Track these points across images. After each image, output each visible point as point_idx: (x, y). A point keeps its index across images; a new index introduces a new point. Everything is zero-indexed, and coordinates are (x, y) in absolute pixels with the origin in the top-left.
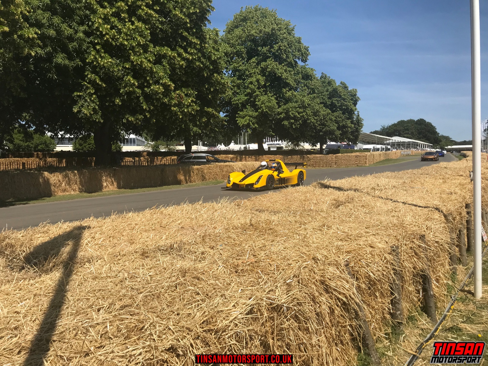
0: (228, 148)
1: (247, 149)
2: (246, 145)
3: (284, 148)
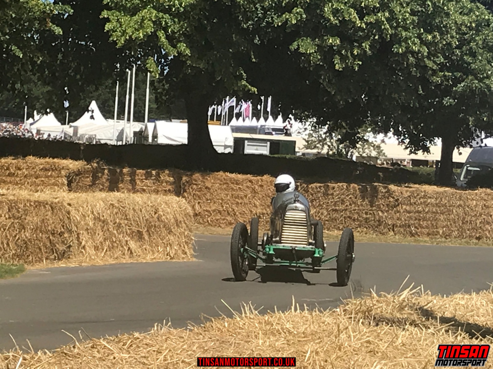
0: (70, 131)
1: (148, 141)
2: (145, 124)
3: (303, 147)
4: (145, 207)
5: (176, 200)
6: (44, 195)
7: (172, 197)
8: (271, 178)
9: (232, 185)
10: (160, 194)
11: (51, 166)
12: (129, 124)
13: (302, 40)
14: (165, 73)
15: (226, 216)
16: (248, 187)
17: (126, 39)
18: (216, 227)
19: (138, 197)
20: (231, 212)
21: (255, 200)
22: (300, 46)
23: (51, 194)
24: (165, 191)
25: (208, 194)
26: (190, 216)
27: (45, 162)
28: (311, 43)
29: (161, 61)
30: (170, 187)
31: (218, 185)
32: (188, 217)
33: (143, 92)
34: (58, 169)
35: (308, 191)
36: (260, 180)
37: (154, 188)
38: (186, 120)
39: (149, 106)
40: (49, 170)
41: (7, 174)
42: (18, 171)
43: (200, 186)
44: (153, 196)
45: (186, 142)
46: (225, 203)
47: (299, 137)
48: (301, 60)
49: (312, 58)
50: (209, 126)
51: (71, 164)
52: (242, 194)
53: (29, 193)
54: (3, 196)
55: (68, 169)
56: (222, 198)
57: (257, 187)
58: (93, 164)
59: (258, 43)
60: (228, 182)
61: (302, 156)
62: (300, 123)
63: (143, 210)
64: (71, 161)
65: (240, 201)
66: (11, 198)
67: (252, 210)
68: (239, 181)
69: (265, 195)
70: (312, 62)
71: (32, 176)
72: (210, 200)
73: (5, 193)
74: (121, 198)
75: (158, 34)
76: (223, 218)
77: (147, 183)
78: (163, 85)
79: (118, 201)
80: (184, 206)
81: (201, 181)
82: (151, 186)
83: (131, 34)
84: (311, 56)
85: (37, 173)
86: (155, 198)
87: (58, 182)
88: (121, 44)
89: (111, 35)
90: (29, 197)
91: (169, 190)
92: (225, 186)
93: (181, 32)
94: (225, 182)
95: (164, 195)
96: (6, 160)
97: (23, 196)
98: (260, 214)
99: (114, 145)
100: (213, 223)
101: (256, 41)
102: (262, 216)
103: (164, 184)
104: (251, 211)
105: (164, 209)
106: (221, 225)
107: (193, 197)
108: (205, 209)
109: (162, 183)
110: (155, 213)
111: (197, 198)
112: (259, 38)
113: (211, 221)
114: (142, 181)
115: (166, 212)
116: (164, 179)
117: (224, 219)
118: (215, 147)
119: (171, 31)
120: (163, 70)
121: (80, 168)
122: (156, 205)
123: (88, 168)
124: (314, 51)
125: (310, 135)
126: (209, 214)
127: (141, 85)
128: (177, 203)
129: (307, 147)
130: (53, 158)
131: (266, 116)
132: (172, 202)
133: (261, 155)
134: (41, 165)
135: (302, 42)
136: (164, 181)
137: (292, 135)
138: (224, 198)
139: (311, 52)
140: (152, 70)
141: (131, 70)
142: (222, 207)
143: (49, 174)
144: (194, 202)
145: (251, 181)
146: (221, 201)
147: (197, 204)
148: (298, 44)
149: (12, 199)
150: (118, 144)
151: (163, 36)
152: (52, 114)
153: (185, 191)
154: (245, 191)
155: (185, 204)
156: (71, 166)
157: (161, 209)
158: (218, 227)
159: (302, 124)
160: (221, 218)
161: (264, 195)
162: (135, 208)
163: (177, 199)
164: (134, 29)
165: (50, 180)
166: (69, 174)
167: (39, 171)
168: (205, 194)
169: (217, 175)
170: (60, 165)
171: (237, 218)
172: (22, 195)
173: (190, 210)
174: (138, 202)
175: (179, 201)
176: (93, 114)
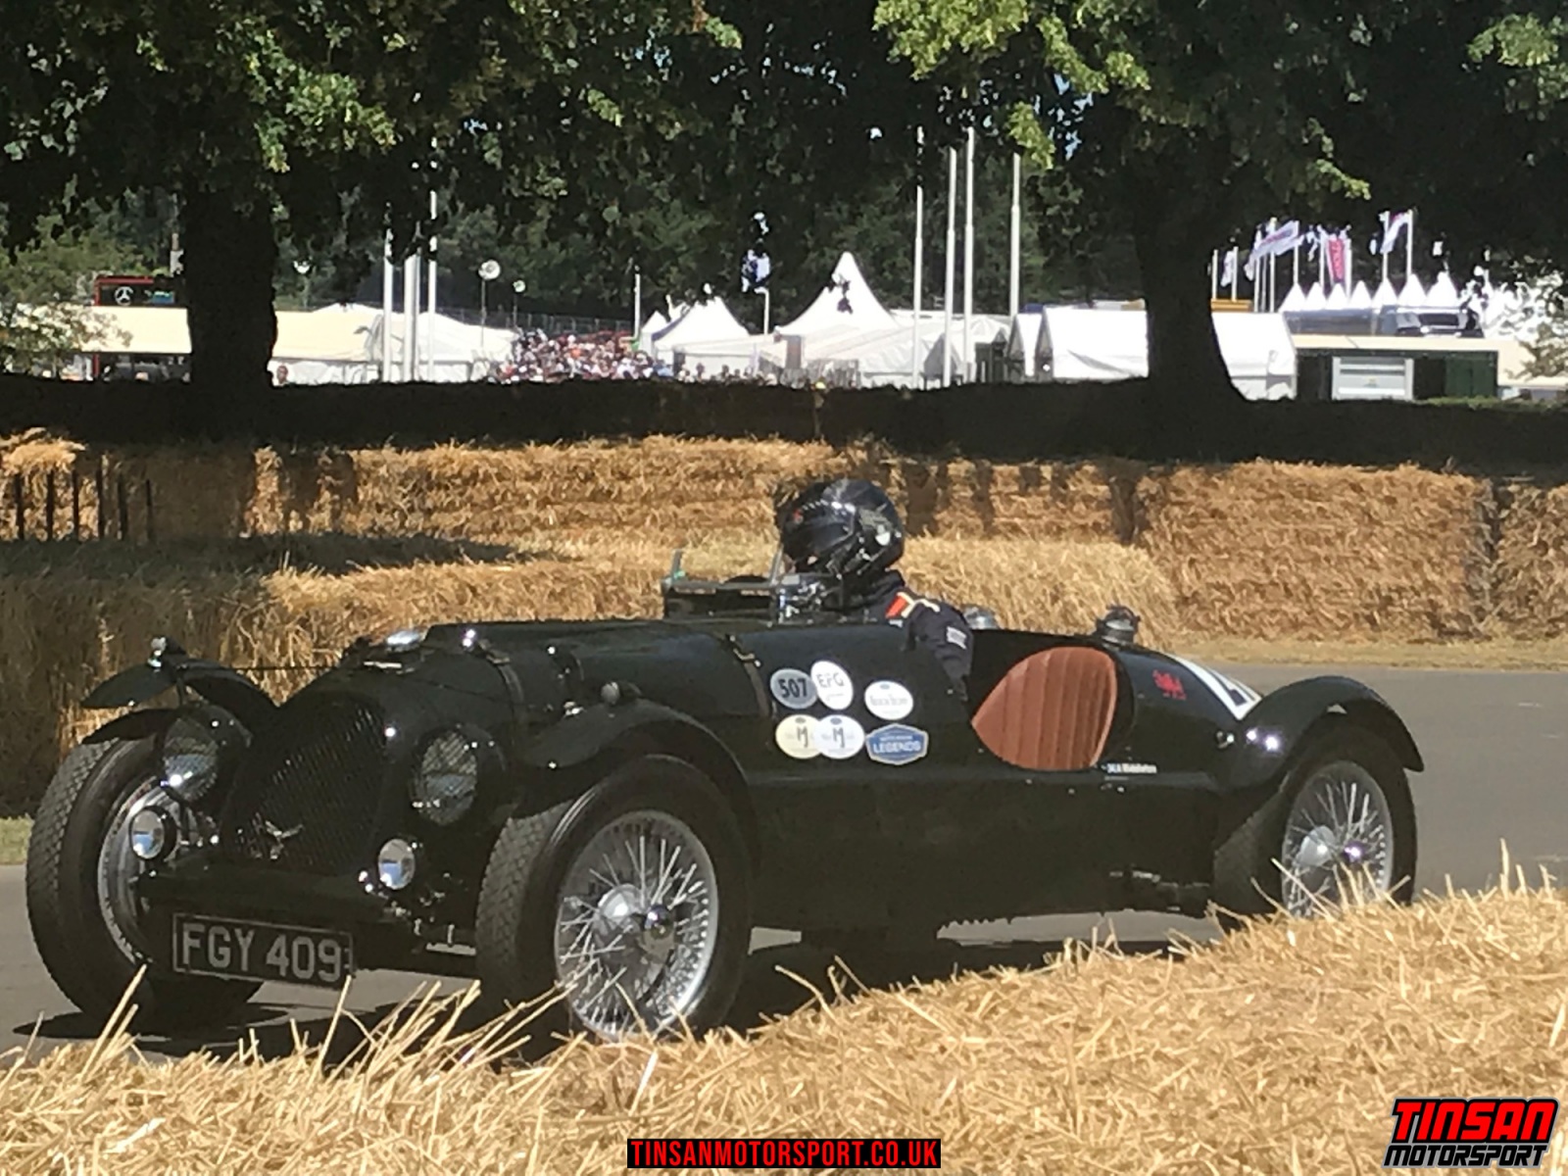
0: (778, 353)
1: (1021, 371)
2: (1011, 318)
3: (1523, 368)
4: (1022, 581)
5: (1118, 555)
6: (705, 555)
7: (1106, 546)
8: (1422, 473)
9: (1296, 500)
10: (1067, 539)
11: (723, 464)
12: (961, 322)
13: (1508, 23)
14: (1069, 155)
15: (1280, 602)
16: (1346, 506)
17: (943, 50)
18: (1250, 637)
19: (997, 549)
20: (1296, 587)
21: (1374, 546)
22: (1503, 45)
23: (725, 551)
24: (1083, 527)
25: (1221, 535)
26: (1164, 604)
27: (704, 452)
28: (1539, 33)
29: (1055, 115)
30: (1096, 516)
31: (1251, 502)
32: (1159, 609)
33: (1002, 216)
34: (744, 474)
35: (1544, 511)
36: (1386, 482)
37: (1045, 519)
38: (1142, 302)
39: (1022, 260)
40: (716, 477)
41: (588, 494)
42: (623, 483)
43: (1192, 510)
44: (1045, 546)
45: (1142, 370)
46: (1276, 558)
47: (1506, 338)
48: (1506, 90)
49: (1541, 81)
50: (1215, 316)
51: (783, 453)
52: (1329, 528)
53: (659, 551)
54: (580, 564)
55: (775, 472)
56: (1265, 545)
57: (1376, 506)
58: (851, 452)
59: (1363, 41)
60: (1283, 492)
61: (1520, 400)
62: (1510, 294)
63: (1015, 591)
64: (783, 446)
65: (1322, 552)
66: (604, 567)
67: (1365, 580)
68: (1317, 487)
69: (1405, 527)
70: (1542, 94)
71: (664, 496)
72: (1226, 550)
73: (584, 554)
74: (943, 554)
75: (1042, 29)
76: (1269, 607)
77: (1023, 504)
78: (1065, 192)
79: (935, 564)
80: (1144, 574)
81: (1197, 493)
82: (1037, 513)
83: (957, 31)
84: (1539, 75)
85: (680, 487)
86: (1050, 551)
87: (745, 515)
88: (928, 65)
89: (896, 39)
90: (657, 562)
91: (1096, 525)
92: (1273, 505)
93: (1116, 18)
94: (1272, 491)
95: (1078, 541)
96: (583, 451)
97: (641, 562)
98: (1390, 590)
99: (918, 390)
100: (1238, 625)
101: (1356, 35)
102: (1395, 596)
103: (1080, 507)
104: (1360, 582)
105: (1083, 585)
106: (1264, 630)
107: (1173, 543)
108: (1211, 580)
109: (1073, 502)
110: (1055, 599)
111: (1186, 547)
112: (1366, 24)
113: (1232, 619)
114: (1007, 499)
115: (1087, 594)
116: (1077, 492)
117: (1274, 612)
118: (1236, 383)
119: (1083, 17)
120: (1062, 144)
121: (811, 467)
122: (1056, 572)
123: (839, 466)
124: (1547, 59)
125: (1544, 331)
126: (1225, 598)
127: (994, 195)
128: (1123, 565)
129: (1537, 369)
130: (729, 439)
131: (1398, 276)
132: (1107, 562)
133: (1387, 403)
134: (692, 460)
135: (1508, 29)
136: (1077, 497)
137: (1486, 332)
138: (1270, 544)
139: (1539, 61)
140: (1029, 144)
141: (961, 148)
142: (1268, 571)
143: (719, 487)
144: (1175, 559)
145: (1356, 487)
146: (1261, 555)
147: (1185, 566)
148: (1495, 39)
149: (607, 570)
150: (929, 387)
151: (1059, 32)
152: (718, 299)
153: (1147, 526)
154: (1338, 521)
155: (1148, 567)
156: (784, 461)
157: (1073, 584)
158: (1256, 637)
159: (1516, 296)
160: (1264, 610)
161: (1399, 529)
162: (990, 586)
163: (1122, 550)
164: (965, 18)
165: (722, 507)
166: (780, 487)
167: (686, 480)
168: (1211, 533)
169: (1247, 472)
170: (750, 458)
171: (1315, 606)
172: (637, 559)
173: (1163, 587)
174: (998, 569)
175: (1129, 558)
176: (849, 295)
